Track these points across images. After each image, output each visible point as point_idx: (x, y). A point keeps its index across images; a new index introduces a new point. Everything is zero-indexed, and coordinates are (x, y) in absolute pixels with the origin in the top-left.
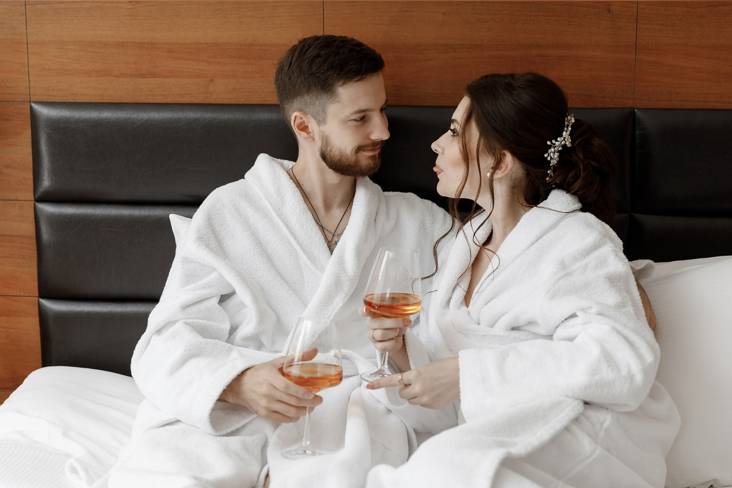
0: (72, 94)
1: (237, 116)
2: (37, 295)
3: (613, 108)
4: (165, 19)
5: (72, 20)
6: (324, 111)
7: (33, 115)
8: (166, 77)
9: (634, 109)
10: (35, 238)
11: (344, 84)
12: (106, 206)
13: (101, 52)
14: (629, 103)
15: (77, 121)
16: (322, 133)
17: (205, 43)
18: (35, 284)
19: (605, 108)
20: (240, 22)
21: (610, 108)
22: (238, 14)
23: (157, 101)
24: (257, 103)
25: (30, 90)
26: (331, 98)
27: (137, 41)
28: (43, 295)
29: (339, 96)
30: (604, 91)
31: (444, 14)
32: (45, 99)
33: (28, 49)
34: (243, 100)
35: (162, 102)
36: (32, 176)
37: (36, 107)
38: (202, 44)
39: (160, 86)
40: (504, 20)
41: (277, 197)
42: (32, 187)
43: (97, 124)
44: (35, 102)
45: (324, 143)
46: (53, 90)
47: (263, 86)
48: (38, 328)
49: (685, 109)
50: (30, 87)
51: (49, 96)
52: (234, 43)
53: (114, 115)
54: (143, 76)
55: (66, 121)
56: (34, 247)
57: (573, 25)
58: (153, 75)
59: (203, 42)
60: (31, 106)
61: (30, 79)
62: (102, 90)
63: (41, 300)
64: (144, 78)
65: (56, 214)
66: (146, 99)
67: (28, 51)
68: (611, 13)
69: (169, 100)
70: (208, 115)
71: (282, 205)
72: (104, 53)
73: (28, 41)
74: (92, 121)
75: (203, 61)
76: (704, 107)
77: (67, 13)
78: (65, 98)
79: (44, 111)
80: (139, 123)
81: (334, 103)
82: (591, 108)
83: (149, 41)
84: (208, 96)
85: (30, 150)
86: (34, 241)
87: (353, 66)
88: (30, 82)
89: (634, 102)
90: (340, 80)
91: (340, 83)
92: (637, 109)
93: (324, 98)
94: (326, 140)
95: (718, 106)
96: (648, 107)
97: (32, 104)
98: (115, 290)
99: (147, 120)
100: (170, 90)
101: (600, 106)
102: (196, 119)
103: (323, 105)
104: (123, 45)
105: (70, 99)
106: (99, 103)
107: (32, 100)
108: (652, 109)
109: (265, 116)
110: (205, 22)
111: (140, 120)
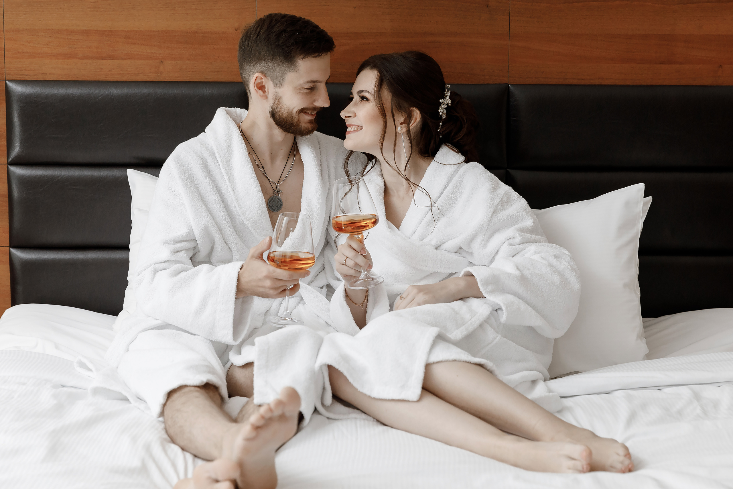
0: (42, 74)
1: (184, 91)
2: (8, 245)
3: (491, 84)
4: (123, 11)
5: (43, 11)
6: (283, 77)
7: (8, 92)
8: (123, 59)
9: (509, 85)
10: (7, 196)
11: (304, 57)
12: (70, 168)
13: (68, 38)
14: (505, 80)
15: (47, 97)
16: (276, 94)
17: (156, 31)
18: (7, 236)
19: (485, 84)
20: (186, 13)
21: (489, 84)
22: (184, 7)
23: (115, 80)
24: (200, 81)
25: (6, 70)
26: (290, 67)
27: (99, 29)
28: (13, 245)
29: (297, 67)
30: (484, 70)
31: (355, 8)
32: (19, 77)
33: (4, 36)
34: (188, 78)
35: (120, 80)
36: (6, 143)
37: (10, 84)
38: (154, 31)
39: (118, 67)
40: (404, 13)
41: (227, 152)
42: (6, 152)
43: (64, 99)
44: (10, 81)
45: (276, 103)
46: (25, 70)
47: (205, 66)
48: (9, 274)
49: (549, 85)
50: (6, 68)
51: (22, 75)
52: (181, 31)
53: (79, 90)
54: (103, 58)
55: (38, 96)
56: (7, 204)
57: (459, 17)
58: (112, 57)
59: (155, 30)
60: (6, 84)
61: (5, 61)
62: (68, 70)
63: (11, 249)
64: (104, 60)
65: (27, 175)
66: (106, 77)
67: (4, 37)
68: (489, 8)
69: (125, 79)
70: (160, 91)
71: (230, 159)
72: (70, 39)
73: (5, 29)
74: (60, 96)
75: (155, 46)
76: (564, 83)
77: (39, 6)
78: (35, 77)
79: (17, 88)
80: (101, 97)
81: (293, 72)
82: (474, 84)
83: (109, 29)
84: (159, 74)
85: (4, 121)
86: (6, 199)
87: (313, 44)
88: (5, 63)
89: (508, 79)
90: (301, 54)
91: (301, 57)
92: (510, 84)
93: (284, 67)
94: (278, 100)
95: (575, 82)
96: (520, 83)
97: (7, 82)
98: (78, 239)
99: (107, 95)
100: (126, 70)
101: (482, 82)
102: (149, 94)
103: (283, 72)
104: (86, 32)
105: (41, 78)
106: (65, 81)
107: (7, 78)
108: (523, 85)
109: (208, 91)
110: (157, 14)
111: (101, 95)
